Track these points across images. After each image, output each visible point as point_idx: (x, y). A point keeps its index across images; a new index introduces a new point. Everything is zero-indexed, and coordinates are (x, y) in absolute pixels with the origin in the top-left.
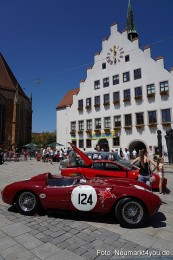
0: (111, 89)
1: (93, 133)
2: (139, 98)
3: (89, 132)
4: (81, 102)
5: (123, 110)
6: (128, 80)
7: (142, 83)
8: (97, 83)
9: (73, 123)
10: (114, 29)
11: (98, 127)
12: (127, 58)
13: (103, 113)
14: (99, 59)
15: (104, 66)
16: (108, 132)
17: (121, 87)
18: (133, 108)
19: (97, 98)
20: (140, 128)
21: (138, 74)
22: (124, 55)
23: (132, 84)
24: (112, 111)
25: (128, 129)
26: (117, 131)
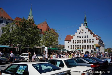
1: (77, 48)
2: (88, 42)
3: (76, 48)
5: (84, 44)
6: (85, 37)
7: (88, 39)
8: (78, 37)
10: (82, 25)
11: (78, 47)
12: (85, 33)
13: (79, 44)
14: (78, 31)
15: (80, 33)
16: (80, 48)
17: (84, 39)
18: (86, 44)
19: (78, 41)
20: (88, 48)
21: (88, 37)
22: (85, 32)
23: (86, 39)
24: (81, 44)
25: (85, 48)
26: (83, 48)
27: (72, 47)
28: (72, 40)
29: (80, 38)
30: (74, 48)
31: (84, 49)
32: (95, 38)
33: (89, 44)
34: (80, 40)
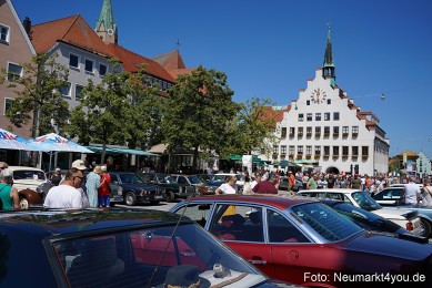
0: (314, 124)
1: (295, 157)
2: (336, 135)
3: (291, 156)
4: (284, 129)
5: (323, 142)
6: (329, 119)
7: (339, 124)
8: (301, 116)
9: (275, 147)
10: (319, 73)
11: (300, 153)
12: (329, 102)
13: (304, 142)
14: (304, 96)
15: (308, 103)
16: (308, 157)
17: (323, 124)
19: (301, 129)
20: (335, 158)
21: (337, 116)
22: (327, 98)
23: (332, 124)
24: (313, 142)
25: (326, 158)
26: (317, 157)
27: (279, 153)
28: (279, 125)
29: (309, 119)
30: (287, 157)
31: (321, 161)
32: (362, 124)
33: (340, 142)
34: (309, 129)
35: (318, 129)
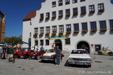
2: (83, 14)
3: (47, 35)
4: (42, 15)
5: (72, 21)
6: (76, 2)
9: (36, 29)
11: (54, 31)
13: (57, 22)
16: (61, 35)
17: (71, 6)
18: (79, 20)
19: (54, 13)
20: (85, 33)
23: (79, 5)
26: (68, 34)
27: (39, 33)
28: (38, 13)
30: (44, 35)
31: (72, 36)
33: (87, 19)
34: (61, 12)
35: (68, 11)
